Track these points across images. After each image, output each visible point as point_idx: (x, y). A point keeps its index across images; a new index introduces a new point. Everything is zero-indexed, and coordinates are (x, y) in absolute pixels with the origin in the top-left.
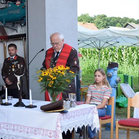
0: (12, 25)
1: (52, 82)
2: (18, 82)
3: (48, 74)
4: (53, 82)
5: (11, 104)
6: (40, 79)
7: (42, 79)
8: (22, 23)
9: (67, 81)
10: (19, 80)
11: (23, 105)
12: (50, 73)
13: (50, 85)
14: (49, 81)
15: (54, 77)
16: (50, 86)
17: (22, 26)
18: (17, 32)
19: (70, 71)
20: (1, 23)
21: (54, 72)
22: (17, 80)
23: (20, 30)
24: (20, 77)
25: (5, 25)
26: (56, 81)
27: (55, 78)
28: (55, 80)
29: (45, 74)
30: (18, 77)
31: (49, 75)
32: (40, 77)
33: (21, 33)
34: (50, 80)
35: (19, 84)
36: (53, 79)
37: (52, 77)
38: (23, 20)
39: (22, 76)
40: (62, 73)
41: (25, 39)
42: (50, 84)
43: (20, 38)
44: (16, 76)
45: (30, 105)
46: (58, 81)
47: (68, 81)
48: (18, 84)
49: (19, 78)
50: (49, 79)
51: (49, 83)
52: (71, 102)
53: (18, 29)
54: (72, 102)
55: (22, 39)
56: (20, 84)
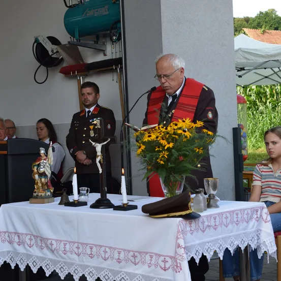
0: (95, 41)
1: (164, 154)
2: (98, 156)
3: (157, 137)
4: (167, 153)
5: (85, 204)
6: (140, 147)
7: (143, 147)
8: (114, 35)
9: (197, 151)
10: (99, 153)
11: (109, 205)
12: (161, 136)
13: (161, 160)
14: (159, 151)
15: (169, 143)
16: (162, 162)
17: (113, 42)
18: (105, 55)
19: (205, 130)
20: (71, 38)
21: (168, 133)
22: (96, 152)
23: (111, 51)
24: (103, 146)
25: (80, 41)
26: (173, 150)
27: (171, 145)
28: (172, 148)
29: (149, 136)
30: (97, 146)
31: (158, 139)
32: (141, 145)
33: (114, 57)
34: (161, 149)
35: (100, 162)
36: (166, 148)
37: (164, 142)
38: (116, 28)
39: (105, 143)
40: (186, 134)
41: (121, 68)
42: (162, 157)
43: (111, 68)
44: (93, 143)
45: (124, 204)
46: (178, 150)
47: (199, 152)
48: (98, 160)
49: (99, 147)
50: (159, 147)
51: (157, 156)
52: (209, 196)
53: (106, 48)
54: (212, 196)
55: (116, 69)
56: (102, 161)
